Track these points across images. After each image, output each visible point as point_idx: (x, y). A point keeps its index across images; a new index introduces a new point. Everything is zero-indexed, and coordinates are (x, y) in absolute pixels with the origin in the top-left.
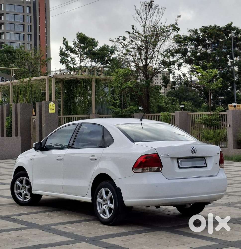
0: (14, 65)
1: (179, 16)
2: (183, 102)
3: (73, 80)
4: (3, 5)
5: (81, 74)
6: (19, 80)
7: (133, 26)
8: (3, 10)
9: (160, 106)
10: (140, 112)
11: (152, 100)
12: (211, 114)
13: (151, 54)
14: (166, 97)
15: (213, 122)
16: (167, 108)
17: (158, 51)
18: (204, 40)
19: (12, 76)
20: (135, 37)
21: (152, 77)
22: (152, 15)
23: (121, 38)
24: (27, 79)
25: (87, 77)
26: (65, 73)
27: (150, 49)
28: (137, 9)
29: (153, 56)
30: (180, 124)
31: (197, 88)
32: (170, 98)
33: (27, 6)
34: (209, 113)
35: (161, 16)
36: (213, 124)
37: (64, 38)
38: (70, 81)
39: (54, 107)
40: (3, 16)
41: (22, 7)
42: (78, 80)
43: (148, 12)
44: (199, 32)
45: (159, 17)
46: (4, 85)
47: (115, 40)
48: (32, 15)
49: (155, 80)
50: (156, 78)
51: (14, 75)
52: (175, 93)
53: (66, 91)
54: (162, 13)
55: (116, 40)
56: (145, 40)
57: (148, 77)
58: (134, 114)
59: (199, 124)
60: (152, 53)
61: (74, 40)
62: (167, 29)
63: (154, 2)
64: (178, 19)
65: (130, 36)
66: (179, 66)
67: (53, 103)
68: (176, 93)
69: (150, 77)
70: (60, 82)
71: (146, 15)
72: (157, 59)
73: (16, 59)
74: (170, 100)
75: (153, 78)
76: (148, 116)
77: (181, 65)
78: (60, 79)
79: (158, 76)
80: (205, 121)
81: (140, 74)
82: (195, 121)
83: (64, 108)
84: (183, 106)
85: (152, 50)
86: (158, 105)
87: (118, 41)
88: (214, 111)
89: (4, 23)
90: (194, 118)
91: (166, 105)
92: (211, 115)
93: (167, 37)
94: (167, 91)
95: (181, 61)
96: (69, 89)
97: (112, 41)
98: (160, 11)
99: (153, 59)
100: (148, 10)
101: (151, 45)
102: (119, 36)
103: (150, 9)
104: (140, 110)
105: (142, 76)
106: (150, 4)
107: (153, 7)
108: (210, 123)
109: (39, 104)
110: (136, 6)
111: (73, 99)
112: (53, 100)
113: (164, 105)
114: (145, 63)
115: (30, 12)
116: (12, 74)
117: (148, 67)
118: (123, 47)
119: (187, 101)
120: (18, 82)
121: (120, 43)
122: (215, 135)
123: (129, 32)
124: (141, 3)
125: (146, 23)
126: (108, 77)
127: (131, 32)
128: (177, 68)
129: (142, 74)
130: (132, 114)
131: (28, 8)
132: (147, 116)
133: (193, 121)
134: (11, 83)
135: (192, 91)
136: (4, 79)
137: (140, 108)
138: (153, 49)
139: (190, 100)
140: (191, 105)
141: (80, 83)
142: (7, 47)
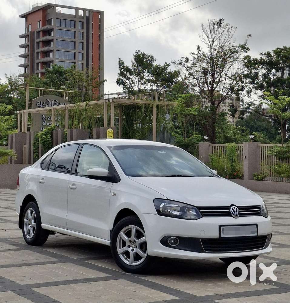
0: (65, 87)
1: (249, 36)
2: (254, 133)
3: (132, 104)
4: (52, 19)
5: (141, 99)
6: (74, 104)
7: (199, 47)
8: (52, 25)
9: (227, 136)
10: (205, 141)
11: (218, 130)
12: (283, 145)
13: (217, 77)
14: (235, 126)
15: (286, 155)
16: (236, 139)
17: (226, 75)
18: (277, 63)
19: (65, 99)
20: (200, 59)
21: (219, 103)
22: (220, 34)
23: (184, 60)
24: (84, 103)
25: (148, 102)
26: (123, 98)
27: (217, 73)
28: (203, 27)
29: (221, 80)
30: (248, 156)
31: (270, 117)
32: (239, 128)
33: (79, 22)
34: (281, 145)
35: (230, 36)
36: (286, 157)
37: (119, 58)
38: (129, 106)
39: (113, 134)
40: (52, 32)
41: (74, 22)
42: (138, 106)
43: (216, 31)
44: (272, 54)
45: (229, 37)
46: (58, 109)
47: (177, 62)
48: (85, 31)
49: (223, 106)
50: (224, 105)
51: (67, 98)
52: (245, 122)
53: (124, 118)
54: (232, 32)
55: (179, 62)
56: (211, 62)
57: (214, 103)
58: (198, 144)
59: (270, 156)
60: (219, 77)
61: (132, 60)
62: (236, 49)
63: (223, 20)
64: (248, 38)
65: (195, 58)
66: (249, 92)
67: (111, 129)
68: (247, 122)
69: (217, 103)
70: (118, 107)
71: (214, 34)
72: (225, 84)
73: (67, 80)
74: (239, 129)
75: (219, 105)
76: (214, 146)
77: (251, 91)
78: (119, 104)
79: (225, 103)
80: (277, 153)
81: (205, 100)
82: (266, 153)
83: (122, 135)
84: (253, 137)
85: (219, 73)
86: (225, 136)
87: (181, 63)
88: (286, 143)
89: (53, 39)
90: (264, 151)
91: (235, 136)
92: (283, 147)
93: (236, 59)
94: (237, 120)
95: (251, 86)
96: (127, 115)
97: (174, 63)
98: (230, 30)
99: (220, 83)
100: (216, 29)
101: (218, 68)
102: (182, 58)
103: (218, 28)
104: (205, 139)
105: (207, 102)
106: (219, 22)
107: (222, 25)
108: (283, 156)
109: (97, 130)
110: (203, 24)
111: (132, 127)
112: (111, 126)
113: (232, 136)
114: (211, 88)
115: (83, 28)
116: (65, 97)
117: (214, 92)
118: (187, 70)
119: (258, 131)
120: (74, 106)
121: (183, 65)
122: (288, 169)
123: (193, 54)
124: (209, 21)
125: (214, 43)
126: (171, 103)
127: (196, 53)
128: (246, 94)
129: (207, 100)
130: (196, 144)
131: (80, 24)
132: (212, 146)
133: (263, 153)
134: (66, 108)
135: (264, 120)
136: (57, 102)
137: (206, 138)
138: (221, 72)
139: (263, 131)
140: (264, 137)
141: (140, 108)
142: (56, 67)
